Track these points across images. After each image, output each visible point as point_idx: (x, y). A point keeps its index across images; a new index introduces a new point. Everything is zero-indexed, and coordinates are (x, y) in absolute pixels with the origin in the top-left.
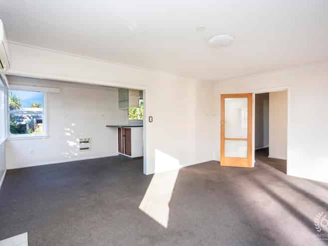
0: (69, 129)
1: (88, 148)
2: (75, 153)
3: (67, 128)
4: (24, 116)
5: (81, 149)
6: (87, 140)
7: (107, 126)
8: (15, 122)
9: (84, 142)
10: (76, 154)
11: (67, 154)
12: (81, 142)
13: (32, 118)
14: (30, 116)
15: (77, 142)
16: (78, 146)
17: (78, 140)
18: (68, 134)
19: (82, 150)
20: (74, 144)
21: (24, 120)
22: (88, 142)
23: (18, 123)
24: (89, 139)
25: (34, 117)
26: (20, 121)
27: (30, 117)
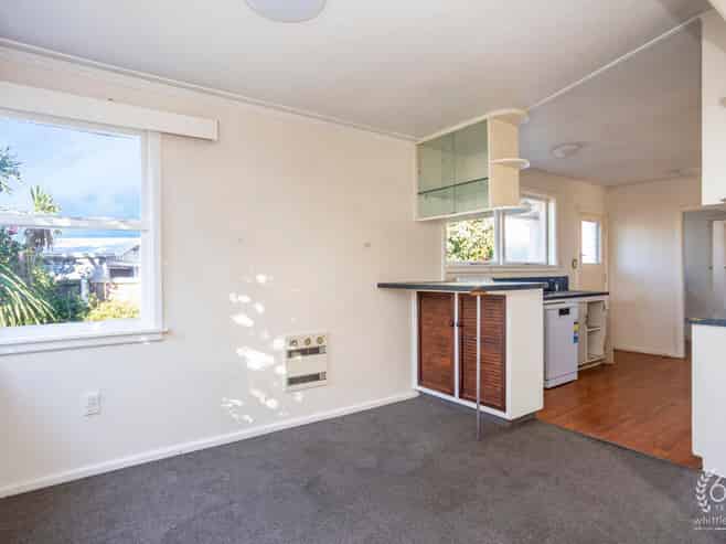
0: (245, 299)
1: (316, 377)
2: (270, 396)
3: (238, 294)
4: (76, 255)
5: (292, 381)
6: (314, 344)
7: (380, 286)
8: (52, 274)
9: (304, 352)
10: (272, 404)
11: (238, 403)
12: (290, 354)
13: (97, 261)
14: (92, 256)
15: (276, 354)
16: (283, 371)
17: (281, 344)
18: (242, 320)
19: (294, 387)
20: (265, 360)
21: (77, 267)
22: (315, 351)
23: (59, 278)
24: (320, 340)
25: (102, 259)
26: (63, 271)
27: (91, 260)
